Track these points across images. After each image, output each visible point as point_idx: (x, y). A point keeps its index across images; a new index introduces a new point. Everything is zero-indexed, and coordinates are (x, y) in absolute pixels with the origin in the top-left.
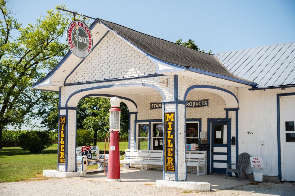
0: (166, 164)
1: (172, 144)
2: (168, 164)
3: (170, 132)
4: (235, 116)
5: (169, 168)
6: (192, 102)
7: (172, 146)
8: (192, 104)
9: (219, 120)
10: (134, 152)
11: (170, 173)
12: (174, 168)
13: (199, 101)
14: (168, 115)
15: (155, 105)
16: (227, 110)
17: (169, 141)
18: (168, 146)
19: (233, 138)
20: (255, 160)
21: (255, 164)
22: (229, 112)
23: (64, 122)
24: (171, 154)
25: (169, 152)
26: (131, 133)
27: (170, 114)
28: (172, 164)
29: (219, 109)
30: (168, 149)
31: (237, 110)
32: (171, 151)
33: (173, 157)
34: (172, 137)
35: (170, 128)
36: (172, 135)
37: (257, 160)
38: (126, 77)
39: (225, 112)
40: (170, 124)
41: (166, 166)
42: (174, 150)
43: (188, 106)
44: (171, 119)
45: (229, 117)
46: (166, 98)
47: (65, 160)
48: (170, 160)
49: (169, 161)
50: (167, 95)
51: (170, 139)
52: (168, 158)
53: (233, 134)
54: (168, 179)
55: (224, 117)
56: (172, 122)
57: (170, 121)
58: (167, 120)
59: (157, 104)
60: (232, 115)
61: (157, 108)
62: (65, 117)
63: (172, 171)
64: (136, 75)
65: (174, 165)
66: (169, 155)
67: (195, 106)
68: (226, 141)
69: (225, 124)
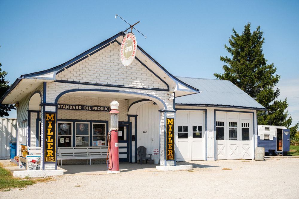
0: (168, 155)
1: (172, 141)
2: (169, 155)
3: (171, 132)
4: (135, 120)
5: (170, 157)
6: (100, 107)
7: (172, 142)
8: (101, 109)
9: (123, 123)
10: (37, 149)
11: (170, 161)
12: (173, 157)
13: (106, 107)
14: (169, 120)
15: (62, 106)
16: (129, 116)
17: (170, 139)
18: (169, 142)
19: (133, 136)
20: (155, 150)
21: (155, 153)
22: (130, 117)
23: (53, 119)
24: (171, 147)
25: (170, 146)
26: (31, 131)
27: (170, 119)
28: (172, 154)
29: (123, 115)
30: (169, 144)
31: (136, 116)
32: (171, 145)
33: (173, 149)
34: (172, 136)
35: (170, 129)
36: (172, 135)
37: (157, 150)
38: (131, 86)
39: (127, 117)
40: (170, 126)
41: (167, 157)
42: (173, 145)
43: (97, 110)
44: (171, 123)
45: (130, 121)
46: (168, 108)
47: (54, 159)
48: (171, 152)
49: (169, 152)
50: (168, 106)
51: (171, 137)
52: (169, 150)
53: (133, 133)
54: (169, 165)
55: (127, 120)
56: (172, 125)
57: (170, 124)
58: (168, 124)
59: (64, 106)
60: (132, 119)
61: (64, 109)
62: (54, 114)
63: (172, 159)
64: (141, 87)
65: (173, 155)
66: (170, 148)
67: (103, 111)
68: (126, 138)
69: (125, 126)
